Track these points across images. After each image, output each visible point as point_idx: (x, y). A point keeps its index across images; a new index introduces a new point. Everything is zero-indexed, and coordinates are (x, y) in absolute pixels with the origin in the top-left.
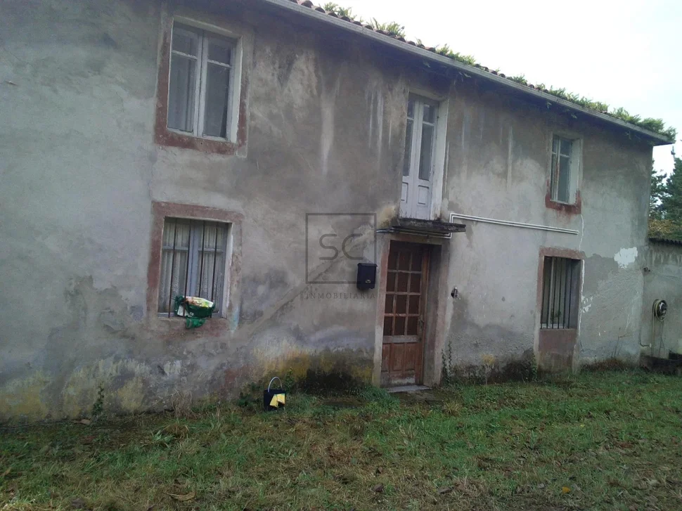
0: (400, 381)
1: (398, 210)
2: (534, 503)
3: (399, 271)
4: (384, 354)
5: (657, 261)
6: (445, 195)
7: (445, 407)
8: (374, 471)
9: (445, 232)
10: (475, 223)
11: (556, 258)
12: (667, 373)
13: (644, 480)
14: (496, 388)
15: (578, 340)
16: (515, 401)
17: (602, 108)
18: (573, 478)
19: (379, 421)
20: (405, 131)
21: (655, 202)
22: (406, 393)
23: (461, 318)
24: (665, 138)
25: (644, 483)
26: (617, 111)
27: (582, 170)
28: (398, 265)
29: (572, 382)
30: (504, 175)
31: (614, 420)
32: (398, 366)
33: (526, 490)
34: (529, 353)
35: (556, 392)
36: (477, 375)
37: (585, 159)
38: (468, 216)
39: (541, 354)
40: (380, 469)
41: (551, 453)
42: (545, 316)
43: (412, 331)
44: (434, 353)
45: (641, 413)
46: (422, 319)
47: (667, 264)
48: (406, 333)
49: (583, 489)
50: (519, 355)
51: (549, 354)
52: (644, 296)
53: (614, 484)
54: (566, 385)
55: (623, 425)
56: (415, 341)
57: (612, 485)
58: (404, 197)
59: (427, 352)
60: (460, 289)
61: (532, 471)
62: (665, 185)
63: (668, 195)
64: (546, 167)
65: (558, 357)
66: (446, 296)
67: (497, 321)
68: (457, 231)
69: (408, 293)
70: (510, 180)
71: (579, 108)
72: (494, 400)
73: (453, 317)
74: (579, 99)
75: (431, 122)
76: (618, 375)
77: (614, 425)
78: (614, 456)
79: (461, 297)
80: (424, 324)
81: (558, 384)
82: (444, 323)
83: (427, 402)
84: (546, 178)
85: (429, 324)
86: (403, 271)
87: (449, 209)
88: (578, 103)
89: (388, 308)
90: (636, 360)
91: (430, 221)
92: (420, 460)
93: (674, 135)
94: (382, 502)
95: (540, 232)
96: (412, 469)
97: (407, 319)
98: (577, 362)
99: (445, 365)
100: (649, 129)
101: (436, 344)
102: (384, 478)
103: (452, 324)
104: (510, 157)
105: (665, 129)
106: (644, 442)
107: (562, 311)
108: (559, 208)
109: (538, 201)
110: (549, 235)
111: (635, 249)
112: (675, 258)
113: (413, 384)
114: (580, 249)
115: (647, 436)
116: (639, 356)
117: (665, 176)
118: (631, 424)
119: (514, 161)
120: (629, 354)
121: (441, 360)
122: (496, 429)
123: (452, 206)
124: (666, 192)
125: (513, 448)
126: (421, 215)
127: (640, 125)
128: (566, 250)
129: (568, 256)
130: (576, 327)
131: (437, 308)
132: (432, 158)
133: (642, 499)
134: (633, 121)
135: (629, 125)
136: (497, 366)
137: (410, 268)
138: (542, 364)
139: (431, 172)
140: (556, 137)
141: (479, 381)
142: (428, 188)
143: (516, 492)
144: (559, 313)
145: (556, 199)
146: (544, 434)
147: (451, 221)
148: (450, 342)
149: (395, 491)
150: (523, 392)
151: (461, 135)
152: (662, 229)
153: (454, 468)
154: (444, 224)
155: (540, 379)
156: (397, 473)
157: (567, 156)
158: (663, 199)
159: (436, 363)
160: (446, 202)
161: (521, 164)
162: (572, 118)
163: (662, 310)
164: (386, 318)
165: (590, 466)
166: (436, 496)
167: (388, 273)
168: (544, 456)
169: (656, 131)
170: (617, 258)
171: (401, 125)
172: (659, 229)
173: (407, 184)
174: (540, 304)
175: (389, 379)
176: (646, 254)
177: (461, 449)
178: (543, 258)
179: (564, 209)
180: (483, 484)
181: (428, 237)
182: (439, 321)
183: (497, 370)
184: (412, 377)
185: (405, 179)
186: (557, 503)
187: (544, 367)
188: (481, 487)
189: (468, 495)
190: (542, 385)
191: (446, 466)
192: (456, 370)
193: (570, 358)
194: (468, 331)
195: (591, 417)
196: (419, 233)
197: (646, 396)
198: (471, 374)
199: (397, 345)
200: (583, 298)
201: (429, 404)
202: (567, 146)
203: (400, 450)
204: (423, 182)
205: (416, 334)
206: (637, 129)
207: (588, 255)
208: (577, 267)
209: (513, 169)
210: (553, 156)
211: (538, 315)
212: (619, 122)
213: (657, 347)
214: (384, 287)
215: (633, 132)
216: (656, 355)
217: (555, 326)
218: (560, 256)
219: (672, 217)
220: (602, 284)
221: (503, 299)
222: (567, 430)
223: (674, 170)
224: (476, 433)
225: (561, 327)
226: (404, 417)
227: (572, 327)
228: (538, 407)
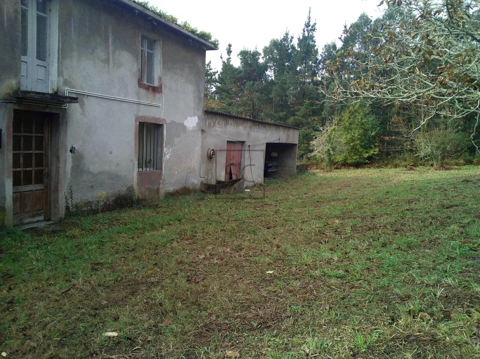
0: (31, 220)
1: (19, 83)
2: (129, 285)
3: (24, 134)
4: (15, 200)
5: (209, 125)
6: (60, 73)
7: (67, 234)
8: (7, 289)
9: (60, 103)
10: (86, 96)
11: (147, 123)
12: (215, 193)
13: (197, 256)
14: (107, 215)
15: (163, 177)
16: (120, 222)
17: (174, 20)
18: (156, 264)
19: (12, 251)
20: (20, 17)
21: (212, 88)
22: (37, 228)
23: (78, 168)
24: (212, 46)
25: (197, 258)
26: (183, 23)
27: (162, 62)
28: (22, 129)
29: (159, 204)
30: (107, 61)
31: (183, 224)
32: (29, 209)
33: (124, 278)
34: (130, 189)
35: (148, 212)
36: (93, 208)
37: (163, 55)
38: (80, 91)
39: (139, 189)
40: (12, 287)
41: (143, 251)
42: (141, 162)
43: (39, 181)
44: (58, 195)
45: (199, 218)
46: (46, 171)
47: (215, 127)
48: (33, 183)
49: (162, 269)
50: (124, 190)
51: (144, 188)
52: (202, 147)
53: (180, 263)
54: (155, 207)
55: (188, 227)
56: (42, 188)
57: (179, 263)
58: (23, 73)
59: (52, 196)
60: (77, 146)
61: (129, 265)
62: (217, 78)
63: (219, 85)
64: (137, 59)
65: (149, 189)
66: (66, 152)
67: (107, 168)
68: (71, 102)
69: (33, 152)
70: (111, 66)
71: (158, 18)
72: (105, 223)
73: (73, 168)
74: (158, 11)
75: (45, 13)
76: (187, 197)
77: (183, 227)
78: (181, 246)
79: (78, 152)
80: (49, 175)
81: (150, 207)
82: (65, 172)
83: (54, 232)
84: (138, 66)
85: (53, 174)
86: (28, 134)
87: (64, 85)
88: (157, 14)
89: (16, 164)
90: (198, 187)
91: (48, 94)
92: (46, 274)
93: (218, 44)
94: (13, 310)
95: (135, 105)
96: (39, 281)
97: (33, 172)
98: (162, 191)
99: (68, 204)
100: (203, 38)
101: (60, 188)
102: (15, 292)
103: (71, 173)
104: (111, 48)
105: (213, 39)
106: (199, 235)
107: (152, 159)
108: (147, 88)
109: (132, 83)
110: (142, 107)
111: (196, 117)
112: (219, 123)
113: (42, 221)
114: (162, 117)
115: (201, 231)
116: (199, 184)
117: (217, 72)
118: (193, 225)
119: (114, 52)
120: (194, 183)
121: (64, 200)
122: (106, 242)
123: (66, 83)
124: (218, 82)
125: (117, 253)
126: (40, 89)
127: (197, 35)
128: (153, 118)
129: (155, 122)
130: (161, 169)
131: (58, 161)
132: (47, 43)
133: (195, 268)
134: (193, 32)
135: (190, 34)
136: (108, 200)
137: (34, 131)
138: (140, 195)
139: (47, 55)
140: (143, 37)
141: (95, 212)
142: (45, 67)
143: (117, 281)
144: (150, 160)
145: (145, 82)
146: (139, 240)
147: (67, 95)
148: (71, 187)
149: (24, 300)
150: (127, 215)
151: (70, 26)
152: (215, 105)
153: (73, 274)
154: (60, 96)
155: (139, 205)
156: (27, 287)
157: (152, 52)
158: (216, 87)
159: (60, 203)
160: (61, 80)
161: (119, 55)
162: (153, 24)
163: (212, 155)
164: (14, 172)
165: (167, 254)
166: (57, 295)
167: (14, 136)
168: (137, 254)
169: (207, 40)
170: (186, 123)
171: (16, 11)
172: (213, 106)
173: (26, 62)
174: (137, 155)
175: (21, 219)
176: (203, 120)
177: (78, 261)
178: (138, 123)
179: (151, 88)
180: (94, 280)
181: (47, 107)
182: (61, 171)
183: (108, 202)
184: (41, 216)
185: (23, 58)
186: (144, 282)
187: (141, 197)
188: (93, 282)
189: (83, 290)
190: (140, 208)
191: (66, 274)
192: (76, 206)
193: (158, 190)
194: (85, 178)
195: (170, 225)
196: (39, 103)
197: (203, 208)
198: (89, 208)
199: (26, 193)
200: (165, 149)
201: (55, 233)
202: (152, 44)
203: (30, 270)
204: (40, 62)
205: (43, 183)
206: (196, 37)
207: (168, 121)
208: (160, 129)
209: (113, 57)
210: (142, 50)
211: (136, 163)
212: (184, 31)
213: (210, 177)
214: (11, 147)
215: (194, 39)
216: (209, 183)
217: (148, 169)
218: (149, 122)
219: (221, 99)
220: (176, 140)
221: (111, 153)
222: (154, 235)
223: (222, 69)
224: (90, 248)
225: (152, 169)
226: (34, 245)
227: (159, 169)
228: (136, 224)
